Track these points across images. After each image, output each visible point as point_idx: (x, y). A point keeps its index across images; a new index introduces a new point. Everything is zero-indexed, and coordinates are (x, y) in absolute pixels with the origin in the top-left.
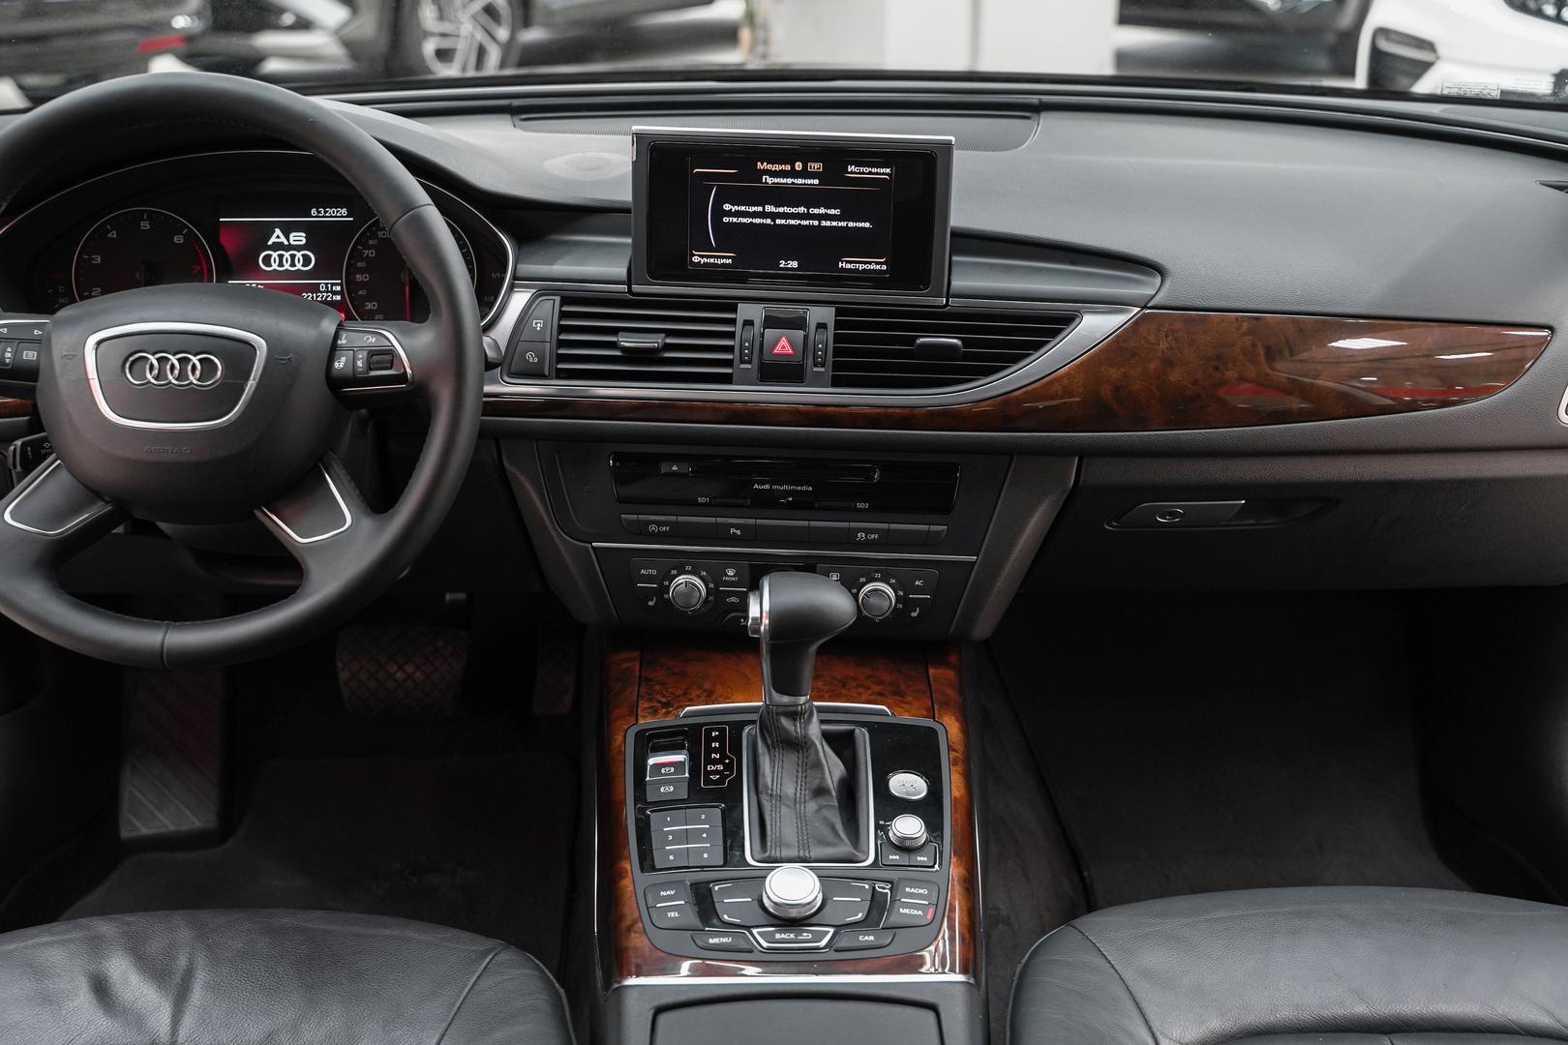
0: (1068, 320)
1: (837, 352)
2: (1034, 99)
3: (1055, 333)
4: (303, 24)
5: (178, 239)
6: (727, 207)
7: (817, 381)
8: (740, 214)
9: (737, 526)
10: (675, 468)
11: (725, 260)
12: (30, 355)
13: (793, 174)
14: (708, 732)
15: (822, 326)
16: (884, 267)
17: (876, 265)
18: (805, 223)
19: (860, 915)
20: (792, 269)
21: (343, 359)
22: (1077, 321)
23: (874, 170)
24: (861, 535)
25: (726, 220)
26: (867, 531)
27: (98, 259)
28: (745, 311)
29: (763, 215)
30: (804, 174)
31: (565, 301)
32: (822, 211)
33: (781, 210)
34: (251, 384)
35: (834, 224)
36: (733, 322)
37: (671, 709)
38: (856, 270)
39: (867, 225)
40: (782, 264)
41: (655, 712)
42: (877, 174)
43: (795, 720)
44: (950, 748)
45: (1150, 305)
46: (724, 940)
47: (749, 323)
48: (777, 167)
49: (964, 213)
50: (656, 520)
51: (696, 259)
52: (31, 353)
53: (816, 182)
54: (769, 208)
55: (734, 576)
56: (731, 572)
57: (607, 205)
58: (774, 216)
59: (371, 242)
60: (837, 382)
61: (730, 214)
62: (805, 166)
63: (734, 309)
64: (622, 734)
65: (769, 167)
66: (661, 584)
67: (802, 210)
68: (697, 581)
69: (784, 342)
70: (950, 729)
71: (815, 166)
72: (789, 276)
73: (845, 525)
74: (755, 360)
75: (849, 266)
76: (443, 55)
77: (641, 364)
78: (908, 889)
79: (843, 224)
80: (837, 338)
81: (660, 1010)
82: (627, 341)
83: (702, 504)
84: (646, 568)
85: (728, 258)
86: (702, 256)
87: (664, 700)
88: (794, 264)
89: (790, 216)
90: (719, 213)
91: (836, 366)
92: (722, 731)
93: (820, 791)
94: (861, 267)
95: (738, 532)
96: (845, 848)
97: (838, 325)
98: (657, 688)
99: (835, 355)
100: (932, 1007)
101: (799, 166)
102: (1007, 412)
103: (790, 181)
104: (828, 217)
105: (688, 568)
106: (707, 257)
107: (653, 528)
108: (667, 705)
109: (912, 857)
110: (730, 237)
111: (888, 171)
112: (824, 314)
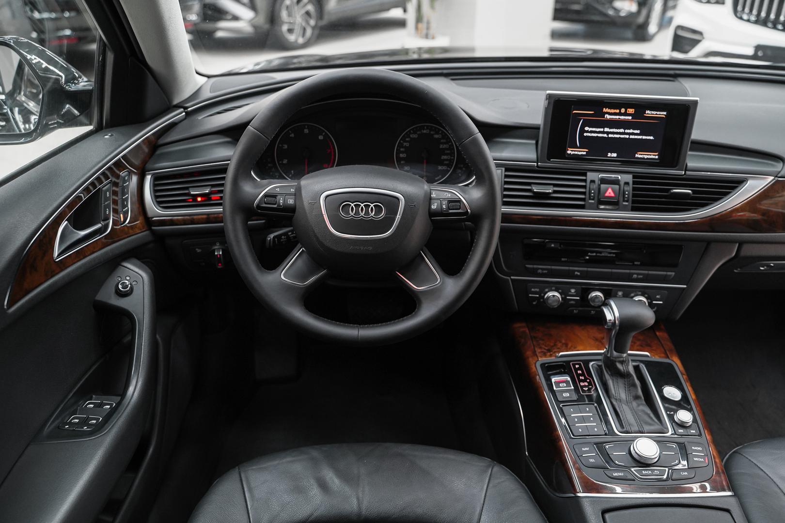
0: (740, 182)
1: (634, 195)
2: (672, 72)
3: (734, 188)
4: (236, 18)
5: (321, 137)
6: (587, 129)
7: (624, 209)
8: (592, 132)
9: (578, 271)
10: (553, 245)
11: (582, 152)
12: (291, 201)
13: (620, 114)
14: (574, 365)
15: (627, 183)
16: (657, 157)
17: (654, 156)
18: (622, 136)
19: (677, 461)
20: (614, 157)
21: (436, 204)
22: (745, 183)
23: (658, 113)
24: (635, 276)
25: (585, 134)
26: (638, 274)
27: (286, 147)
28: (591, 176)
29: (603, 132)
30: (625, 114)
31: (506, 170)
32: (631, 131)
33: (612, 130)
34: (398, 217)
35: (636, 137)
36: (585, 181)
37: (552, 353)
38: (644, 158)
39: (652, 138)
40: (609, 155)
41: (545, 355)
42: (660, 114)
43: (622, 364)
44: (682, 374)
45: (779, 175)
46: (620, 474)
47: (593, 181)
48: (613, 111)
49: (697, 133)
50: (541, 267)
51: (569, 152)
52: (291, 200)
53: (630, 118)
54: (607, 130)
55: (574, 292)
56: (573, 291)
57: (524, 125)
58: (608, 133)
59: (407, 139)
60: (634, 209)
61: (587, 132)
62: (626, 111)
63: (585, 175)
64: (534, 365)
65: (609, 111)
66: (540, 295)
67: (622, 130)
68: (556, 294)
69: (610, 190)
70: (676, 363)
71: (631, 111)
72: (612, 160)
73: (628, 271)
74: (596, 198)
75: (640, 156)
76: (290, 31)
77: (541, 199)
78: (693, 448)
79: (640, 137)
80: (634, 189)
81: (604, 512)
82: (536, 189)
83: (563, 261)
84: (534, 288)
85: (584, 151)
86: (572, 151)
87: (546, 348)
88: (615, 155)
89: (616, 133)
90: (583, 131)
91: (633, 202)
92: (580, 364)
93: (637, 397)
94: (646, 157)
95: (579, 274)
96: (657, 427)
97: (634, 183)
98: (541, 342)
99: (633, 197)
100: (728, 511)
101: (623, 110)
102: (712, 223)
103: (617, 117)
104: (634, 134)
105: (553, 288)
106: (575, 151)
107: (540, 271)
108: (549, 351)
109: (688, 430)
110: (586, 142)
111: (665, 113)
112: (629, 178)
